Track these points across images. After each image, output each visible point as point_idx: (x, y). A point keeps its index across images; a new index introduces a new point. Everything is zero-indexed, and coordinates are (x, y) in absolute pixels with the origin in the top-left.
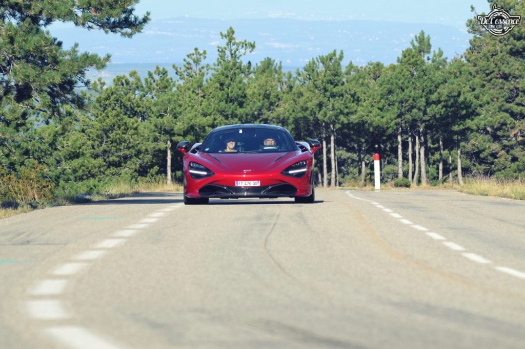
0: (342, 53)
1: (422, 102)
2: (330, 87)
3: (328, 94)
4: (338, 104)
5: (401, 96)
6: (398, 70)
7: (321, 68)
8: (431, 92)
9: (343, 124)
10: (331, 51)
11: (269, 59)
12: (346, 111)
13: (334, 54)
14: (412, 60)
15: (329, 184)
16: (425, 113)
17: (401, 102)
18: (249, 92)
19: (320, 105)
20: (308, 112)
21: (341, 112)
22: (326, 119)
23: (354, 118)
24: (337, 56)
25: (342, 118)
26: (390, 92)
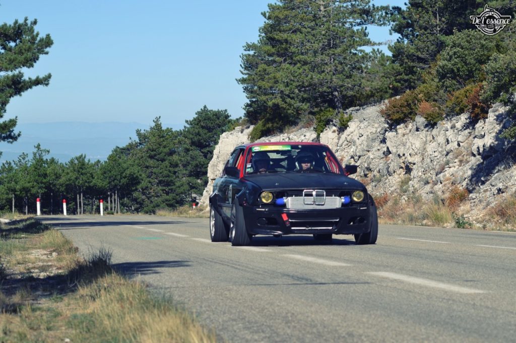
0: (85, 155)
1: (119, 177)
2: (81, 170)
3: (80, 173)
4: (85, 178)
5: (110, 174)
6: (108, 163)
7: (76, 162)
8: (122, 173)
9: (87, 186)
10: (80, 154)
11: (53, 158)
12: (88, 181)
13: (82, 156)
14: (114, 159)
15: (80, 213)
16: (120, 182)
17: (110, 177)
18: (48, 172)
19: (77, 178)
20: (72, 181)
21: (86, 182)
22: (79, 185)
23: (92, 184)
24: (83, 156)
25: (86, 184)
26: (105, 173)
